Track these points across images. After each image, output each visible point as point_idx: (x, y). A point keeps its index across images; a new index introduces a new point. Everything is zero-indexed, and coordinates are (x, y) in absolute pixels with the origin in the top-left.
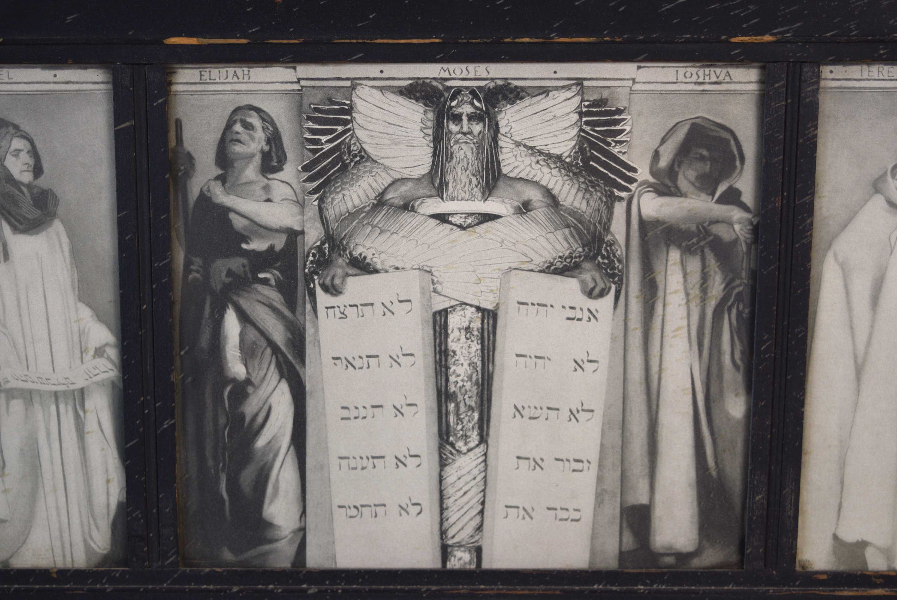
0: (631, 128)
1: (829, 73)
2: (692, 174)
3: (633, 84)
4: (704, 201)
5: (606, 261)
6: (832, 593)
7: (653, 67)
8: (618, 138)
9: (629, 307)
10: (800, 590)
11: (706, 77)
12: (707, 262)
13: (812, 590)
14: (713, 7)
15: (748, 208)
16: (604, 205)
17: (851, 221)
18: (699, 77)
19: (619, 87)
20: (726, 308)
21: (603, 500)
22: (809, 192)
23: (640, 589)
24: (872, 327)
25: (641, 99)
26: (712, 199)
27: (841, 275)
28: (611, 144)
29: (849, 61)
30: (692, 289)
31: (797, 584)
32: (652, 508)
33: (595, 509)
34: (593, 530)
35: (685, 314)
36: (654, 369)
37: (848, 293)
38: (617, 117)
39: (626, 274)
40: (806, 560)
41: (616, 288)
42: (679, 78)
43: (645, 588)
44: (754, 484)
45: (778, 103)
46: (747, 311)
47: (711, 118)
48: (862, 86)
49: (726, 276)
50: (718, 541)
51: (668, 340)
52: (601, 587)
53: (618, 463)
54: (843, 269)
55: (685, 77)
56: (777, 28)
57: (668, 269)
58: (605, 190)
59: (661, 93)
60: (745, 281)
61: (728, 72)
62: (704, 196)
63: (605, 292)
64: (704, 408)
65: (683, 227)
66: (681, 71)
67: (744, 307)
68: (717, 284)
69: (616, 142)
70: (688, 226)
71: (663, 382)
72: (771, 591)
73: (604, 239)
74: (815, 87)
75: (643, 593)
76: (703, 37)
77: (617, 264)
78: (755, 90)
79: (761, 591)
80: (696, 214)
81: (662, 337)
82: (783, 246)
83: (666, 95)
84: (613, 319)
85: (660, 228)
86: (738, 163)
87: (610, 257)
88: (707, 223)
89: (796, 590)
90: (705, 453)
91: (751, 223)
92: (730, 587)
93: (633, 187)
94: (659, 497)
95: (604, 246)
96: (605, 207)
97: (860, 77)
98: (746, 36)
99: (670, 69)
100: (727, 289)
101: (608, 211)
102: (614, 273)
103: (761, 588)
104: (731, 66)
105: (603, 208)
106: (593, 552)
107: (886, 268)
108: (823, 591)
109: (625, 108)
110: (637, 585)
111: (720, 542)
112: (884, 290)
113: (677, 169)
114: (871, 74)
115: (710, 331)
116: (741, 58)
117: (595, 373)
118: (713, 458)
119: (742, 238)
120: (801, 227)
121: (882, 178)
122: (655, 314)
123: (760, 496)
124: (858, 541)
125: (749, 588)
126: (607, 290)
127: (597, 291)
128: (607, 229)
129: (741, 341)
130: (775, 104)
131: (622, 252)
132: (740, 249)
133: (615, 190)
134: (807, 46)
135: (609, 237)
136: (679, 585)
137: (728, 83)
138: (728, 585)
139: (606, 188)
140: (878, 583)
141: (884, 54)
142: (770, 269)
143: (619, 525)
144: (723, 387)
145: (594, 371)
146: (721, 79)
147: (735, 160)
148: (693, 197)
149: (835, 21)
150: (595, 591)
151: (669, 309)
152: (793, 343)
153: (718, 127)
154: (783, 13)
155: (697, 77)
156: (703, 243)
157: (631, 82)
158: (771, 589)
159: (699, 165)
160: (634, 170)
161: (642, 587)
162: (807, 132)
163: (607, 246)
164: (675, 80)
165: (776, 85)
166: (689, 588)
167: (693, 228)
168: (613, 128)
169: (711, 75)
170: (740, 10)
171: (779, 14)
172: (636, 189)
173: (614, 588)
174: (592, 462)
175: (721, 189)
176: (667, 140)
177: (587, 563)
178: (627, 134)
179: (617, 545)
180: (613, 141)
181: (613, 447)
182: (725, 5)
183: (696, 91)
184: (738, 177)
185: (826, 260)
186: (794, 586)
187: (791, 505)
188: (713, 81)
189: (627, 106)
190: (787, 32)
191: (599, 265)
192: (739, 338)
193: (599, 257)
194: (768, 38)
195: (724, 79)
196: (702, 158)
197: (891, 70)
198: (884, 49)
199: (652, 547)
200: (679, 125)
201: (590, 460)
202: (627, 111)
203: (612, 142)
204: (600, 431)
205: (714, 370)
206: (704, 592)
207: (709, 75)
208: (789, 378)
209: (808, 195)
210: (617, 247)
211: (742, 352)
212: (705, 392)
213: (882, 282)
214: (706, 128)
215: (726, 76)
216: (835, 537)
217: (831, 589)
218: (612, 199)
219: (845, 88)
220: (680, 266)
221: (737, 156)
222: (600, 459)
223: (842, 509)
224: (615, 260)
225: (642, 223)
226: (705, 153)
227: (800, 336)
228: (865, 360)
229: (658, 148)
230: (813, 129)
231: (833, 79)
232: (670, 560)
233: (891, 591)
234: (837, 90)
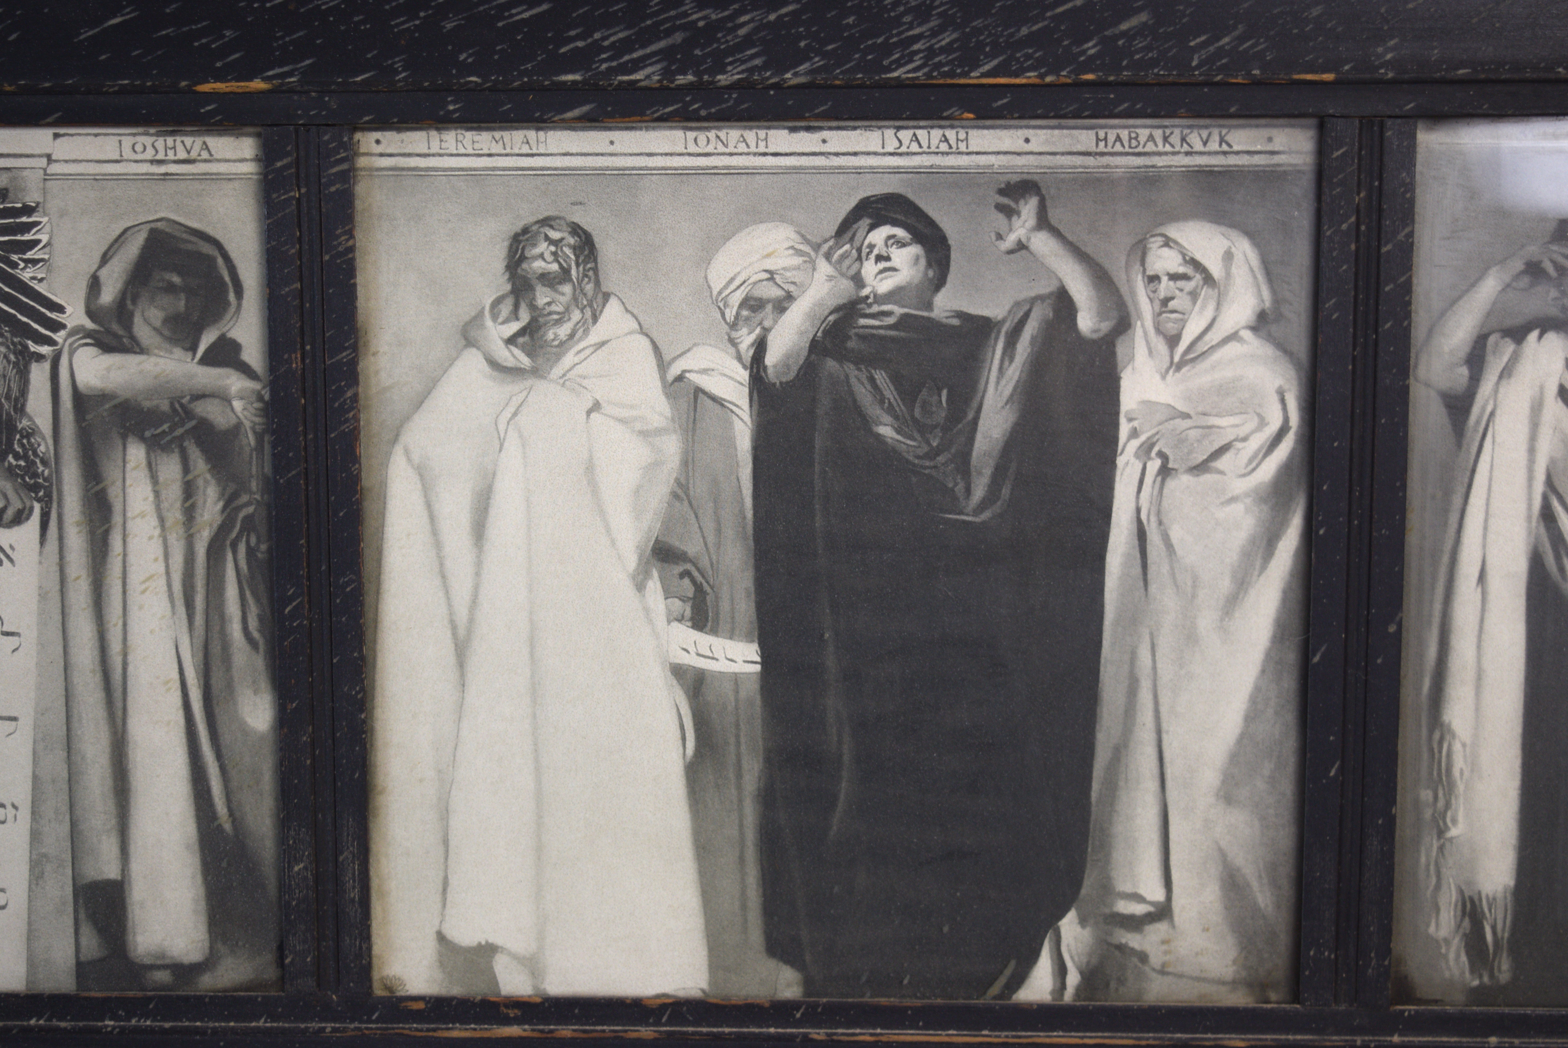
0: (51, 238)
1: (374, 145)
2: (156, 315)
3: (48, 164)
4: (179, 360)
5: (22, 463)
6: (431, 1034)
7: (79, 134)
8: (29, 255)
9: (66, 541)
10: (377, 1029)
11: (168, 151)
12: (191, 463)
13: (398, 1028)
14: (164, 33)
15: (255, 372)
16: (14, 367)
17: (429, 393)
18: (157, 152)
19: (26, 168)
20: (228, 543)
21: (43, 873)
22: (347, 344)
23: (107, 1026)
24: (478, 574)
25: (63, 189)
26: (193, 359)
27: (419, 486)
28: (19, 264)
29: (397, 123)
30: (168, 510)
31: (374, 1018)
32: (126, 886)
33: (30, 889)
34: (30, 924)
35: (160, 552)
36: (115, 647)
37: (432, 518)
38: (24, 219)
39: (57, 485)
40: (394, 976)
41: (42, 509)
42: (123, 154)
43: (117, 1024)
44: (289, 845)
45: (284, 194)
46: (263, 547)
47: (181, 220)
48: (431, 165)
49: (224, 489)
50: (240, 943)
51: (134, 598)
52: (41, 1022)
53: (65, 808)
54: (421, 477)
55: (135, 152)
56: (273, 69)
57: (127, 476)
58: (13, 343)
59: (96, 179)
60: (258, 497)
61: (205, 143)
62: (178, 352)
63: (24, 516)
64: (203, 713)
65: (147, 404)
66: (127, 142)
67: (259, 541)
68: (210, 501)
69: (27, 261)
70: (155, 402)
71: (131, 669)
72: (328, 1030)
73: (16, 427)
74: (345, 166)
75: (111, 1032)
76: (149, 84)
77: (41, 468)
78: (252, 174)
79: (311, 1030)
80: (167, 382)
81: (124, 592)
82: (311, 436)
83: (104, 182)
84: (40, 563)
85: (107, 406)
86: (232, 297)
87: (29, 454)
88: (188, 397)
89: (372, 1027)
90: (209, 791)
91: (260, 398)
92: (261, 1023)
93: (59, 337)
94: (137, 867)
95: (18, 437)
96: (15, 371)
97: (426, 151)
98: (221, 81)
99: (107, 138)
100: (228, 510)
101: (21, 378)
102: (36, 483)
103: (314, 1024)
104: (209, 132)
105: (12, 372)
106: (32, 964)
107: (494, 474)
108: (417, 1030)
109: (38, 204)
110: (103, 1021)
111: (244, 945)
112: (493, 512)
113: (130, 307)
114: (444, 145)
115: (204, 582)
116: (217, 118)
117: (15, 653)
118: (224, 800)
119: (247, 424)
120: (337, 405)
121: (476, 320)
122: (110, 554)
123: (301, 865)
124: (480, 944)
125: (293, 1025)
126: (26, 512)
127: (9, 514)
128: (20, 409)
129: (258, 600)
130: (279, 197)
131: (47, 448)
132: (244, 442)
133: (30, 343)
134: (327, 99)
135: (25, 423)
136: (175, 1020)
137: (205, 161)
138: (258, 1021)
139: (15, 340)
140: (512, 1015)
141: (455, 111)
142: (290, 475)
143: (72, 916)
144: (231, 678)
145: (13, 651)
146: (194, 154)
147: (226, 292)
148: (162, 354)
149: (369, 56)
150: (30, 1029)
151: (133, 544)
152: (338, 601)
153: (196, 236)
154: (280, 42)
155: (153, 152)
156: (179, 431)
157: (45, 160)
158: (329, 1026)
159: (165, 300)
160: (60, 309)
161: (112, 1023)
162: (335, 243)
163: (22, 437)
164: (117, 157)
165: (279, 164)
166: (191, 1024)
167: (165, 406)
168: (19, 237)
169: (177, 149)
170: (210, 39)
171: (275, 45)
172: (65, 340)
173: (63, 1024)
174: (20, 808)
175: (207, 339)
176: (111, 257)
177: (24, 983)
178: (44, 247)
179: (71, 951)
180: (20, 259)
181: (53, 781)
182: (185, 29)
183: (153, 174)
184: (235, 319)
185: (392, 460)
186: (369, 1021)
187: (354, 881)
188: (181, 158)
189: (41, 200)
190: (290, 74)
191: (10, 470)
192: (255, 594)
193: (11, 456)
194: (258, 85)
195: (199, 155)
196: (171, 289)
197: (477, 138)
198: (454, 102)
199: (132, 955)
200: (129, 233)
201: (16, 804)
202: (40, 209)
203: (20, 262)
204: (31, 754)
205: (216, 649)
206: (215, 1030)
207: (174, 148)
208: (335, 661)
209: (346, 349)
210: (39, 440)
211: (261, 619)
212: (202, 686)
213: (489, 498)
214: (174, 237)
215: (202, 149)
216: (441, 937)
217: (433, 1026)
218: (25, 359)
219: (403, 169)
220: (146, 472)
221: (230, 285)
222: (33, 802)
223: (449, 889)
224: (38, 461)
225: (79, 397)
226: (176, 279)
227: (348, 589)
228: (469, 631)
229: (96, 271)
230: (346, 237)
231: (381, 155)
232: (162, 977)
233: (533, 1030)
234: (391, 173)
